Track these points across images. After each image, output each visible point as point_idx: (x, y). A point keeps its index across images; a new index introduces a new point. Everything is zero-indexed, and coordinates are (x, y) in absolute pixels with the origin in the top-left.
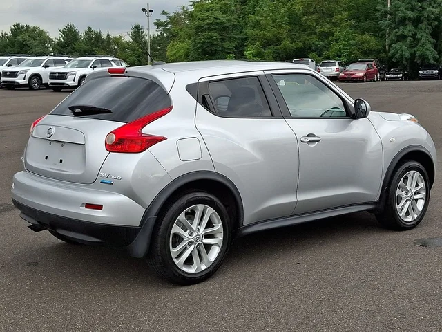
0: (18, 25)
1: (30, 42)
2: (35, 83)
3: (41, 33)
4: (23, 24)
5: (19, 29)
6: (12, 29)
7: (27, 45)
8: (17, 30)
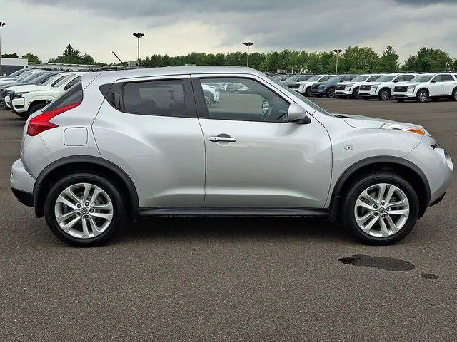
0: (424, 49)
1: (432, 62)
2: (385, 94)
3: (443, 54)
4: (428, 48)
5: (424, 52)
6: (419, 53)
7: (429, 65)
8: (423, 53)
